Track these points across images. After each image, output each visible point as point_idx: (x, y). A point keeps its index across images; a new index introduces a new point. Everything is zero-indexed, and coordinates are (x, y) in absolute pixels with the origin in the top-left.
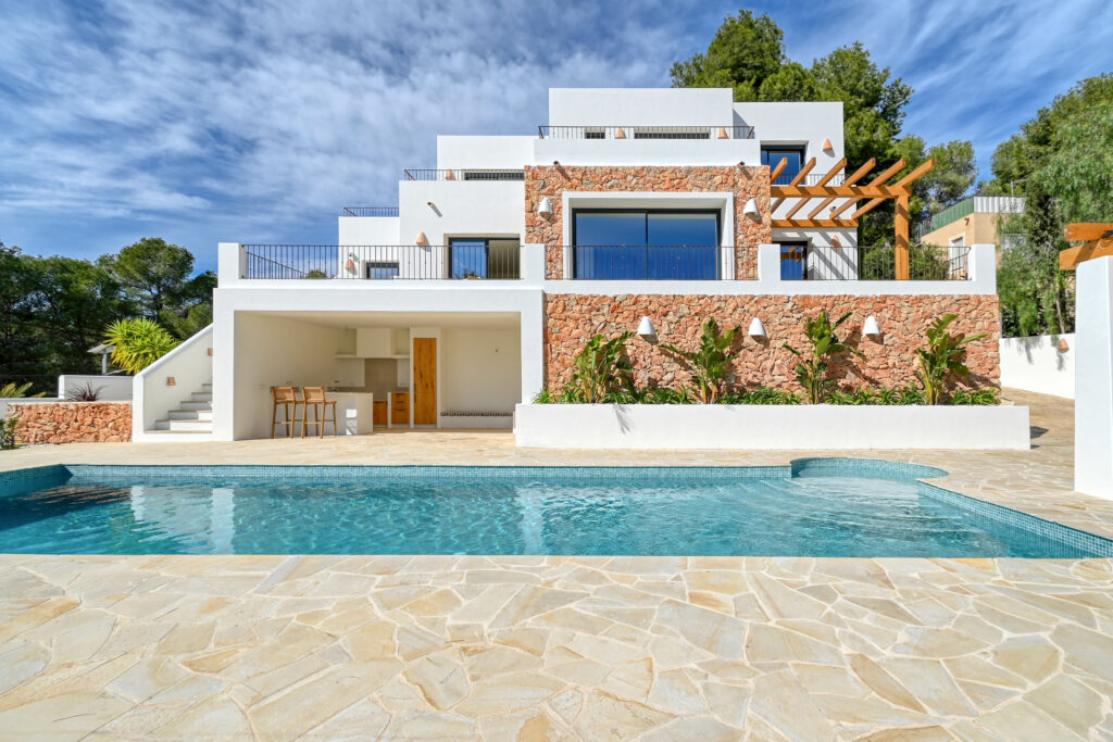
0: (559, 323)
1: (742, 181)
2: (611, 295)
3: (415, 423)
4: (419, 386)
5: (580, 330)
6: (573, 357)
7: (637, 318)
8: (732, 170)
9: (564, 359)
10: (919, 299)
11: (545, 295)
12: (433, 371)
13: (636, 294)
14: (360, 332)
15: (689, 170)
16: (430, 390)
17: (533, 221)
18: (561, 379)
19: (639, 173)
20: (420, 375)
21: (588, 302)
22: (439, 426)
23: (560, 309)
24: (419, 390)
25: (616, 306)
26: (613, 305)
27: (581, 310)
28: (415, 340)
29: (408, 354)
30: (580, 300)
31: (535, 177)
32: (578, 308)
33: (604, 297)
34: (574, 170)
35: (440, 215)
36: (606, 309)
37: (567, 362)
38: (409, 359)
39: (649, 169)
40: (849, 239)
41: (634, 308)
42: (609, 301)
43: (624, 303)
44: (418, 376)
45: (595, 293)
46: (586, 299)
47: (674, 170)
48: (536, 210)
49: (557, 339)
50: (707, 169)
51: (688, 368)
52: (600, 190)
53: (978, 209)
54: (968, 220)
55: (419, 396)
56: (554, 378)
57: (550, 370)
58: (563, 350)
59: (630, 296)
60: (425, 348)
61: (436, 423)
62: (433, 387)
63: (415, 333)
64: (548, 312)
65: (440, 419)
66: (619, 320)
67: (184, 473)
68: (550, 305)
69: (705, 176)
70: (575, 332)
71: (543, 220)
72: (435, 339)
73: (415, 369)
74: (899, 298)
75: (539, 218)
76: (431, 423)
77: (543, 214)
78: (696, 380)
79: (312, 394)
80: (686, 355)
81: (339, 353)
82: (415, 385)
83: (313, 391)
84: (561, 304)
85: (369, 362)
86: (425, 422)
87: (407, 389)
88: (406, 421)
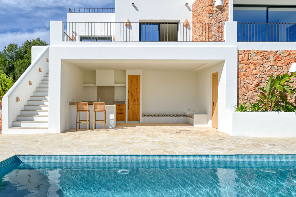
0: (245, 66)
2: (275, 50)
3: (128, 120)
4: (130, 101)
5: (257, 70)
6: (253, 86)
7: (289, 63)
9: (247, 87)
11: (238, 50)
12: (138, 93)
13: (289, 50)
14: (97, 72)
16: (137, 103)
17: (212, 11)
18: (246, 97)
20: (131, 95)
21: (262, 54)
22: (141, 122)
23: (246, 59)
24: (131, 103)
25: (278, 57)
26: (276, 56)
27: (258, 59)
28: (129, 76)
29: (125, 84)
30: (258, 53)
32: (256, 58)
33: (271, 51)
35: (137, 10)
36: (272, 59)
37: (249, 88)
38: (125, 86)
41: (288, 58)
42: (274, 54)
43: (282, 55)
44: (130, 95)
45: (266, 50)
46: (261, 53)
48: (214, 5)
49: (244, 75)
55: (131, 106)
56: (243, 97)
57: (240, 93)
58: (247, 81)
59: (286, 51)
60: (135, 80)
61: (139, 120)
62: (138, 101)
63: (129, 73)
64: (240, 60)
65: (142, 118)
66: (279, 64)
67: (94, 160)
68: (241, 56)
70: (254, 72)
71: (218, 10)
72: (140, 76)
73: (128, 91)
75: (215, 9)
76: (137, 120)
77: (217, 7)
79: (98, 106)
81: (84, 83)
82: (128, 100)
83: (98, 104)
84: (247, 55)
85: (100, 88)
86: (133, 120)
87: (124, 102)
88: (123, 119)
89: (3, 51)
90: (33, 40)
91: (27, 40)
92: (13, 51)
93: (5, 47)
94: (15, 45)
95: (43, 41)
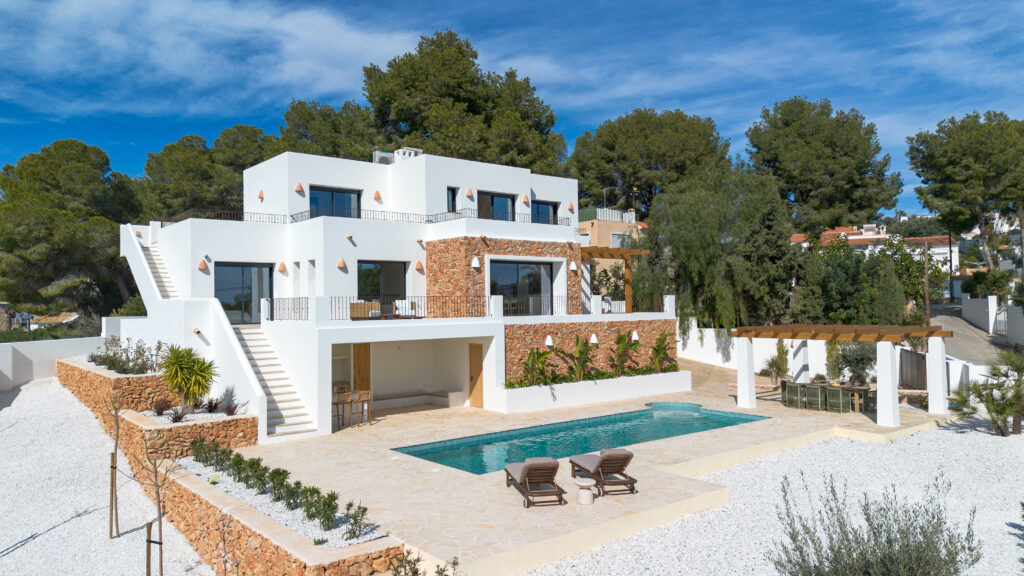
1: (569, 251)
2: (533, 324)
5: (520, 344)
6: (517, 360)
7: (545, 337)
8: (565, 245)
9: (513, 362)
10: (651, 322)
11: (505, 326)
12: (367, 368)
13: (544, 323)
15: (545, 244)
17: (469, 271)
18: (512, 373)
19: (523, 243)
20: (358, 372)
23: (511, 333)
24: (358, 383)
25: (536, 330)
26: (534, 329)
27: (521, 333)
30: (520, 327)
31: (469, 244)
32: (519, 332)
33: (531, 325)
34: (490, 240)
35: (355, 245)
37: (515, 363)
39: (527, 242)
40: (586, 268)
41: (544, 331)
42: (533, 327)
43: (539, 328)
45: (526, 323)
46: (523, 327)
47: (539, 243)
48: (471, 265)
49: (510, 350)
50: (553, 244)
51: (567, 362)
52: (504, 253)
53: (599, 217)
54: (593, 224)
55: (358, 388)
56: (509, 372)
57: (507, 368)
58: (513, 356)
59: (542, 325)
60: (362, 351)
62: (367, 380)
64: (506, 335)
65: (373, 404)
66: (537, 337)
68: (506, 331)
69: (552, 247)
70: (518, 346)
71: (474, 271)
73: (355, 368)
74: (644, 321)
75: (472, 270)
77: (475, 268)
78: (571, 368)
80: (567, 355)
82: (355, 379)
84: (511, 330)
87: (348, 383)
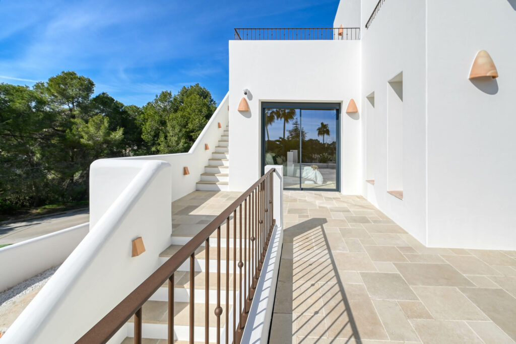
89: (154, 101)
90: (191, 86)
91: (184, 87)
92: (166, 101)
93: (157, 96)
94: (168, 93)
95: (203, 88)
